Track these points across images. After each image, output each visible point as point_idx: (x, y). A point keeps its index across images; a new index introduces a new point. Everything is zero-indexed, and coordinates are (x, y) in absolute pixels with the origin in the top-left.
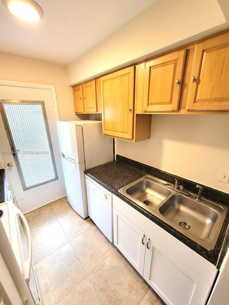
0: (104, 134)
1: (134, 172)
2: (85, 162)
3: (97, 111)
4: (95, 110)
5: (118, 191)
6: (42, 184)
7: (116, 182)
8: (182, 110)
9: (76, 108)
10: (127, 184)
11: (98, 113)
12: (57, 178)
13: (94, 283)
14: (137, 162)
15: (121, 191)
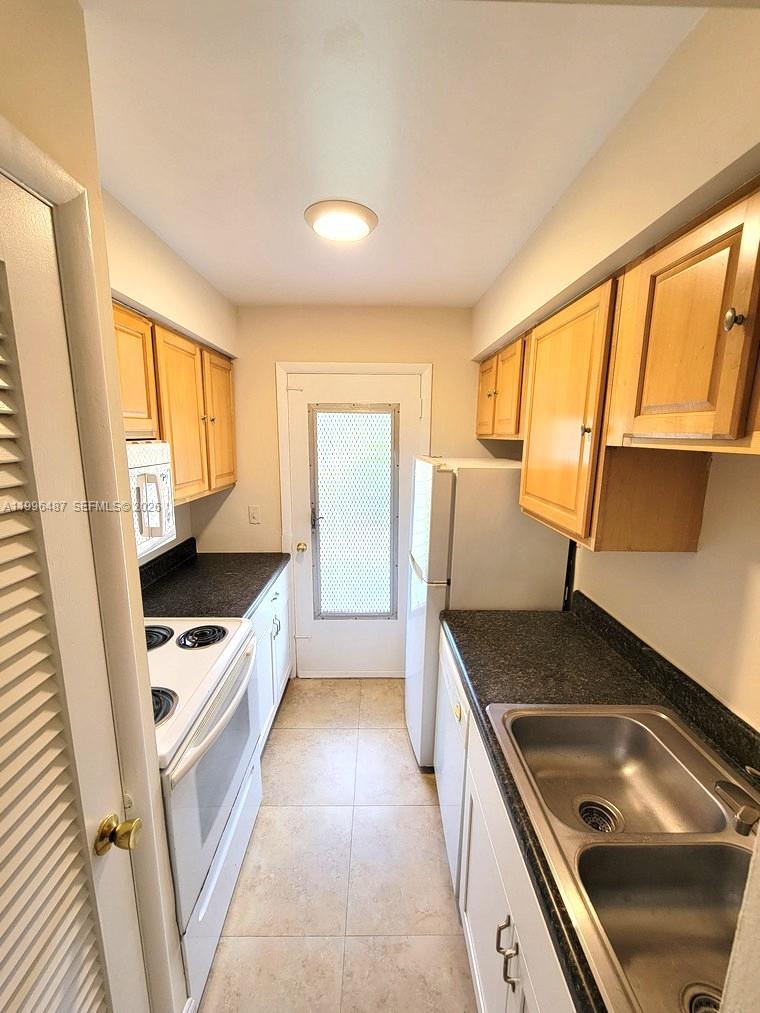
0: (525, 510)
1: (607, 675)
2: (449, 583)
3: (518, 431)
4: (512, 429)
5: (487, 708)
6: (356, 616)
7: (504, 678)
8: (755, 433)
9: (480, 424)
10: (538, 701)
11: (520, 437)
12: (393, 614)
13: (350, 975)
14: (635, 637)
15: (497, 712)
